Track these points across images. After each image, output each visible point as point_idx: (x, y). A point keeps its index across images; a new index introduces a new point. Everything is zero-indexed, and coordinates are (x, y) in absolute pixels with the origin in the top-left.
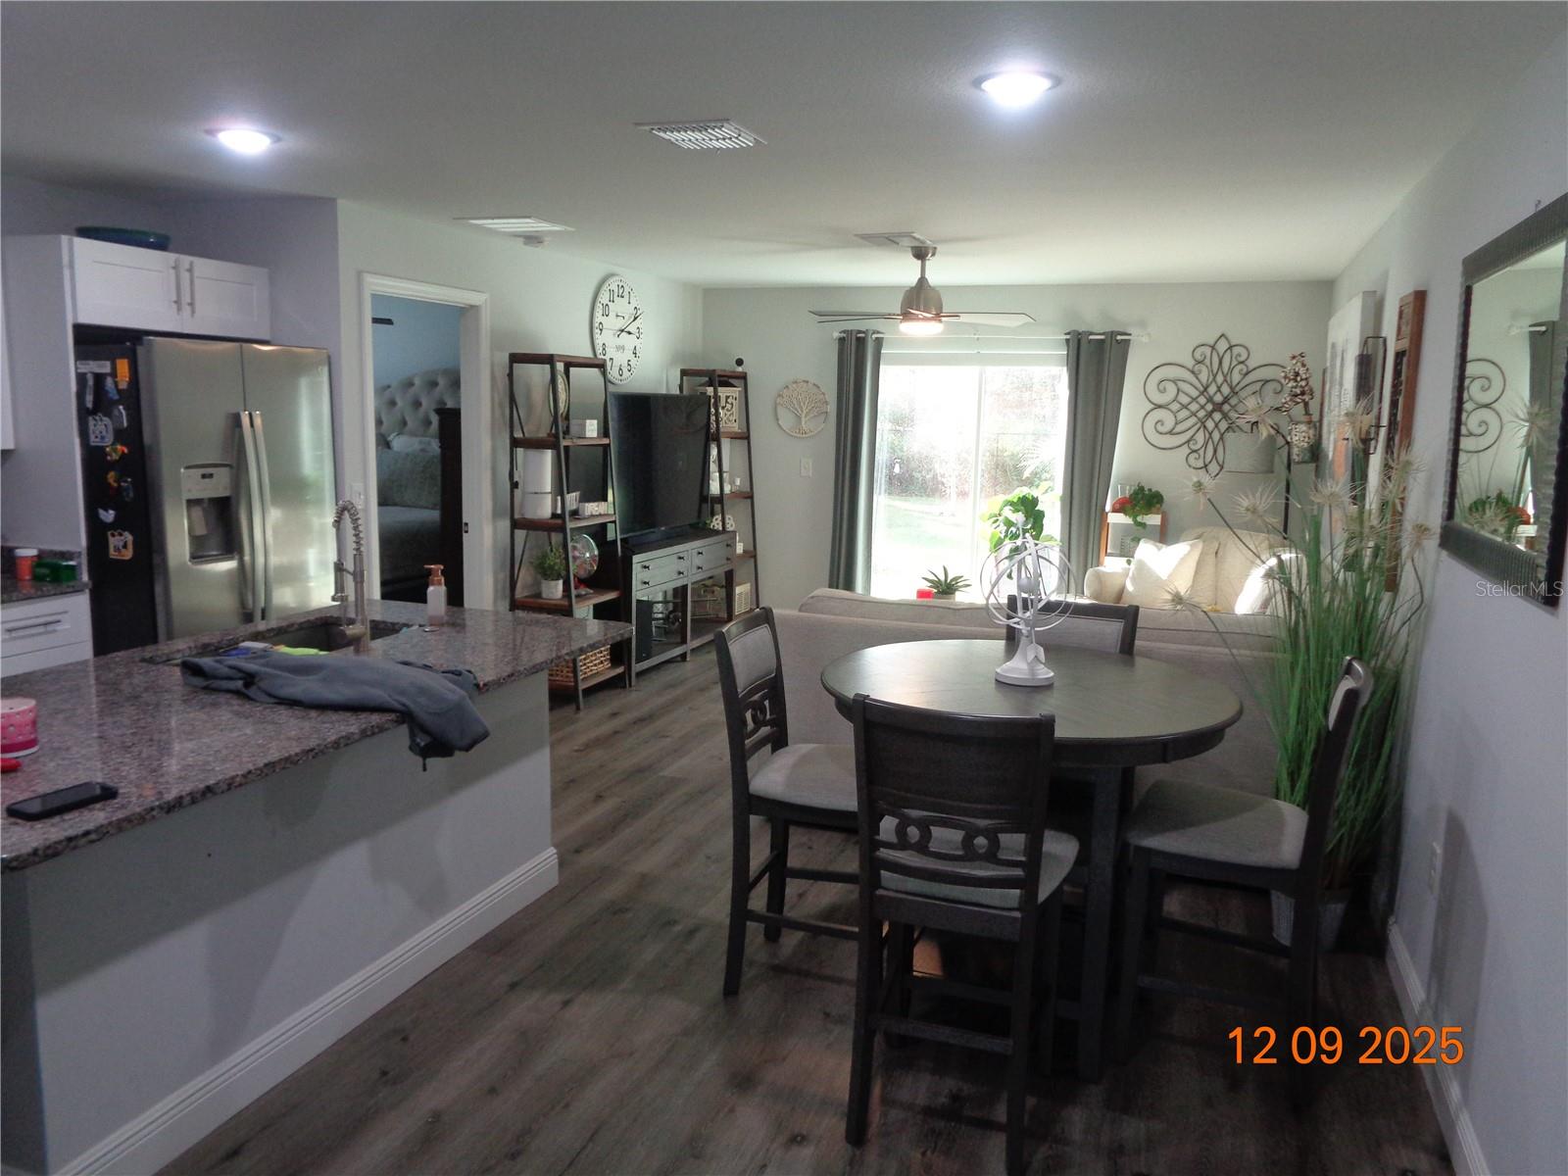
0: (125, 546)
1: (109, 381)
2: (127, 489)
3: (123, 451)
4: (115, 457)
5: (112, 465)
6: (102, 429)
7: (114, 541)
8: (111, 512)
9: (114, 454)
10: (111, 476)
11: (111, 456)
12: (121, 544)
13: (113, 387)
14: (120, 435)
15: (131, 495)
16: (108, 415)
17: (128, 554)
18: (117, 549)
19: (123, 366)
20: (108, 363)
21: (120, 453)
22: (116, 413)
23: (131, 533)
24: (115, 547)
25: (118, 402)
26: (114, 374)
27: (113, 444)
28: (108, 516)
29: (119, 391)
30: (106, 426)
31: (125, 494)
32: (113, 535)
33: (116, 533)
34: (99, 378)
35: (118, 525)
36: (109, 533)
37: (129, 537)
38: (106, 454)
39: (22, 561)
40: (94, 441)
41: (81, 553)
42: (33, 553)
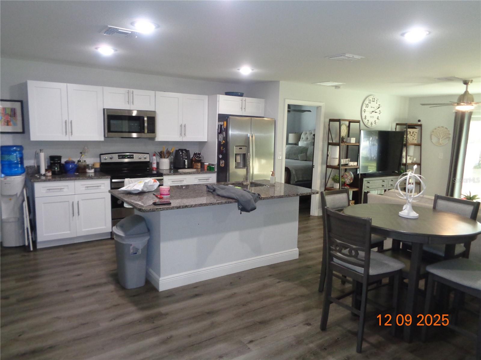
0: (223, 163)
1: (223, 126)
2: (224, 150)
3: (224, 142)
5: (222, 145)
6: (221, 136)
7: (221, 162)
10: (222, 148)
14: (224, 139)
15: (225, 152)
16: (222, 134)
17: (223, 165)
19: (225, 122)
20: (223, 122)
23: (224, 160)
24: (221, 164)
25: (224, 131)
26: (224, 125)
27: (222, 140)
28: (221, 156)
29: (224, 129)
31: (223, 152)
34: (221, 126)
35: (222, 159)
38: (221, 143)
39: (205, 165)
40: (220, 140)
41: (215, 165)
42: (208, 164)
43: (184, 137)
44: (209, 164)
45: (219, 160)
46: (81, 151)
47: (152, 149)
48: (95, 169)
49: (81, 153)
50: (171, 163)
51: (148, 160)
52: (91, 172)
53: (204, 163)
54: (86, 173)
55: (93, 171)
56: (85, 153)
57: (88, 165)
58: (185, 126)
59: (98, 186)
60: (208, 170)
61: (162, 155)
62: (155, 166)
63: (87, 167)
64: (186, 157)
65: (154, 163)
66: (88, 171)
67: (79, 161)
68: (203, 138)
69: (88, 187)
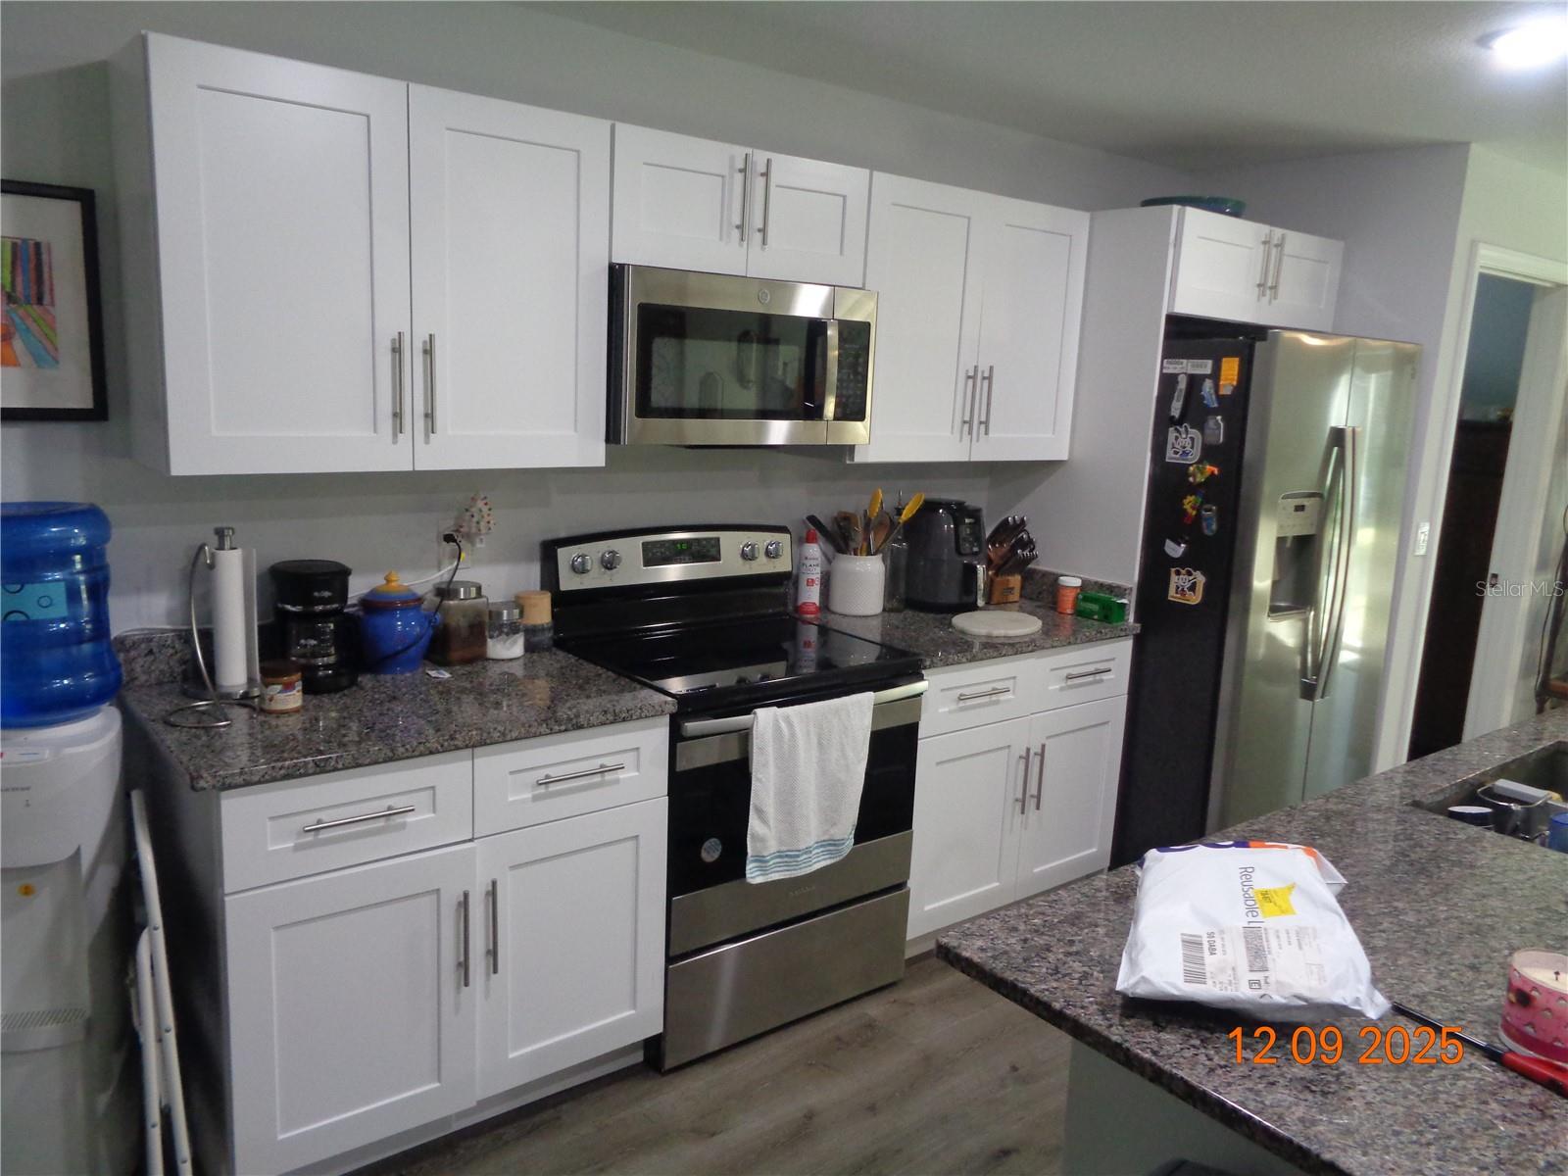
0: (1193, 588)
1: (1208, 385)
2: (1208, 519)
3: (1213, 473)
4: (1200, 479)
5: (1193, 489)
6: (1186, 445)
7: (1177, 581)
8: (1182, 545)
9: (1199, 475)
10: (1189, 503)
11: (1194, 476)
12: (1188, 585)
13: (1212, 391)
14: (1209, 453)
15: (1214, 527)
16: (1200, 426)
17: (1195, 599)
18: (1180, 590)
19: (1231, 368)
20: (1210, 363)
21: (1207, 474)
22: (1211, 423)
23: (1204, 574)
24: (1177, 587)
25: (1215, 412)
26: (1216, 375)
27: (1200, 462)
28: (1175, 550)
29: (1220, 398)
30: (1192, 439)
31: (1204, 524)
32: (1178, 573)
33: (1183, 572)
34: (1195, 381)
35: (1185, 563)
36: (1173, 570)
37: (1200, 578)
38: (1189, 476)
39: (1062, 592)
40: (1170, 456)
41: (1131, 589)
42: (1077, 582)
43: (978, 440)
44: (1084, 581)
45: (1155, 567)
46: (447, 527)
47: (796, 499)
48: (531, 632)
49: (449, 538)
50: (891, 578)
51: (783, 565)
52: (508, 649)
53: (1056, 577)
54: (482, 657)
55: (517, 646)
56: (469, 537)
57: (495, 615)
58: (990, 378)
59: (603, 771)
60: (1079, 613)
61: (840, 536)
62: (812, 595)
63: (483, 625)
64: (975, 549)
65: (810, 583)
66: (497, 649)
67: (445, 592)
69: (547, 782)
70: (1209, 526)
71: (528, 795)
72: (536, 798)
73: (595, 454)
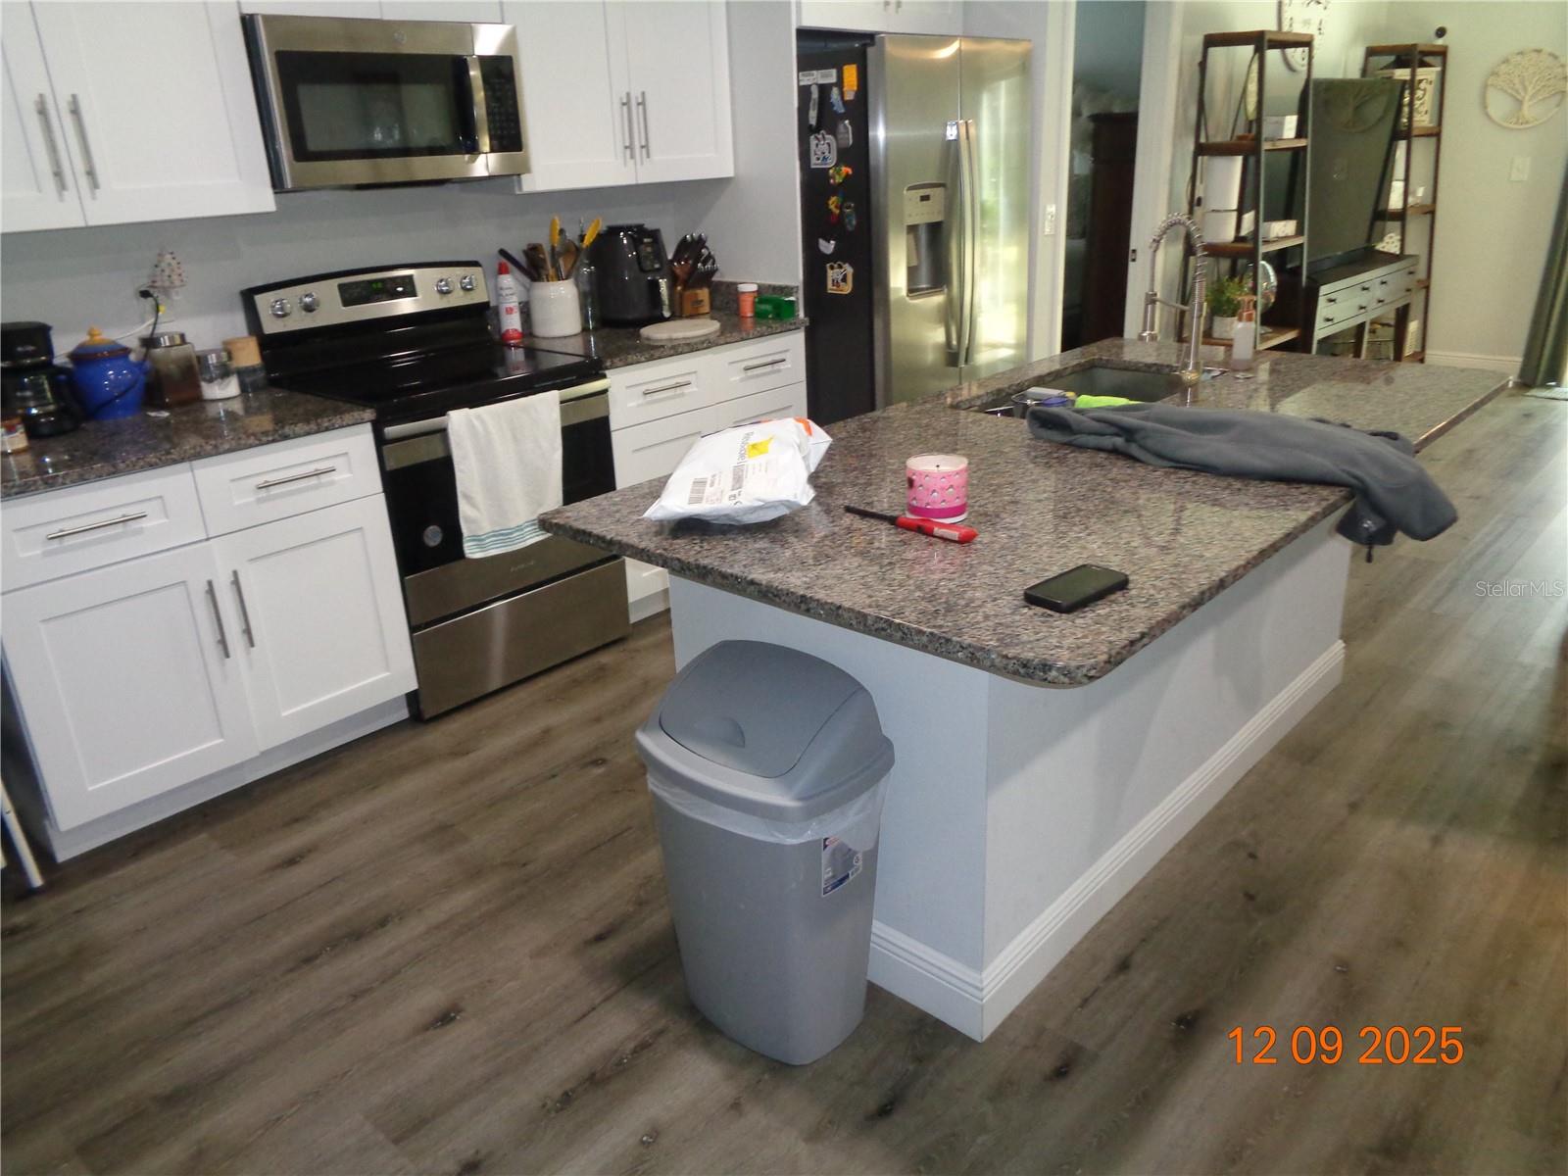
0: (844, 279)
1: (835, 92)
2: (849, 215)
3: (847, 173)
4: (839, 180)
5: (834, 190)
6: (825, 151)
7: (832, 274)
8: (832, 242)
9: (837, 177)
10: (833, 202)
11: (834, 178)
12: (841, 277)
13: (839, 98)
14: (844, 156)
15: (854, 222)
16: (833, 132)
17: (847, 289)
18: (836, 283)
19: (851, 75)
20: (834, 72)
21: (844, 175)
22: (841, 128)
23: (851, 265)
24: (833, 281)
25: (842, 117)
26: (840, 83)
27: (836, 165)
28: (828, 247)
29: (845, 103)
30: (829, 144)
31: (847, 220)
32: (832, 268)
33: (836, 266)
34: (824, 90)
35: (837, 257)
36: (828, 265)
37: (849, 270)
38: (829, 178)
39: (743, 297)
40: (815, 163)
41: (797, 287)
42: (754, 288)
43: (642, 163)
44: (760, 286)
45: (815, 265)
46: (143, 283)
47: (488, 236)
48: (242, 373)
49: (145, 294)
50: (584, 299)
51: (479, 297)
52: (223, 392)
53: (734, 285)
54: (198, 400)
55: (232, 388)
56: (166, 291)
57: (202, 359)
58: (642, 104)
59: (317, 474)
60: (759, 316)
61: (534, 266)
62: (512, 323)
63: (194, 371)
64: (657, 266)
65: (510, 311)
66: (213, 391)
67: (150, 342)
68: (716, 163)
69: (267, 486)
70: (850, 221)
71: (251, 499)
72: (259, 501)
73: (264, 200)
